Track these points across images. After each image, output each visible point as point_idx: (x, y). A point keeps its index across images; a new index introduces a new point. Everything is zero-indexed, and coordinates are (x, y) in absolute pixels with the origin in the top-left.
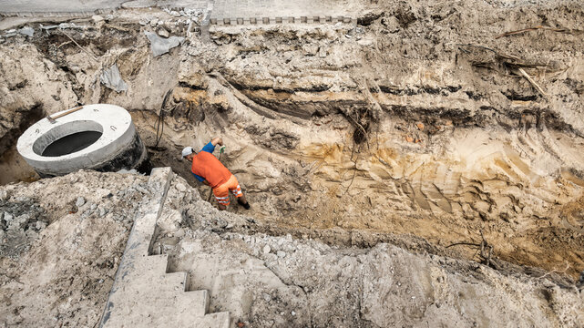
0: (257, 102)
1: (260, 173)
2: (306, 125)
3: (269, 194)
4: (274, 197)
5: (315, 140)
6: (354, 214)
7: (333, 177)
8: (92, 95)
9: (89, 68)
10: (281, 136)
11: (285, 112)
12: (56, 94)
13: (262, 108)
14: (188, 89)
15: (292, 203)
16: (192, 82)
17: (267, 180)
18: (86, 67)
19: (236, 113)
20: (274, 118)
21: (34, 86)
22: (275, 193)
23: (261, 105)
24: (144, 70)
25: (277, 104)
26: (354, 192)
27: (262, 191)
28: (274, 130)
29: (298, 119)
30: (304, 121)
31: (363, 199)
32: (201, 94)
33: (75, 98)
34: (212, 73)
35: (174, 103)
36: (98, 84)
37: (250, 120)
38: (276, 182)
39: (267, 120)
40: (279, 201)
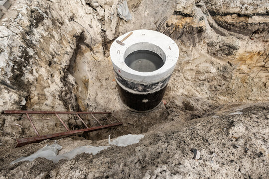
0: (219, 25)
1: (201, 71)
2: (245, 39)
3: (204, 82)
4: (207, 83)
5: (249, 49)
6: (256, 93)
7: (246, 71)
8: (110, 24)
9: (105, 4)
10: (226, 47)
11: (235, 31)
12: (90, 23)
13: (221, 29)
14: (180, 16)
15: (218, 87)
16: (186, 12)
17: (206, 74)
18: (103, 3)
19: (207, 33)
20: (225, 36)
21: (78, 18)
22: (208, 82)
23: (221, 26)
24: (143, 4)
25: (233, 25)
26: (256, 80)
27: (200, 80)
28: (223, 44)
29: (241, 36)
30: (244, 37)
31: (260, 84)
32: (188, 20)
33: (100, 26)
34: (200, 4)
35: (166, 28)
36: (115, 15)
37: (212, 38)
38: (212, 75)
39: (221, 37)
40: (211, 86)
